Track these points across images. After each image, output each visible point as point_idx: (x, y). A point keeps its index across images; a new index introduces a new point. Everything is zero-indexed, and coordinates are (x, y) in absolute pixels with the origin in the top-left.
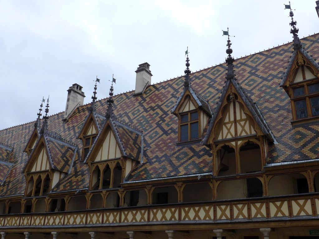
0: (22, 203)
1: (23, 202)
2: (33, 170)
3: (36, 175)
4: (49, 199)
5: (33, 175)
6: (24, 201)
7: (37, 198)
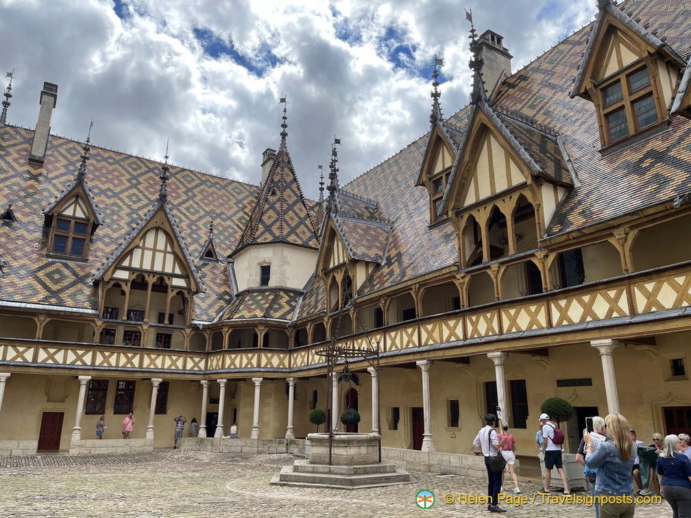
0: (460, 283)
1: (462, 281)
2: (470, 200)
3: (482, 209)
4: (546, 256)
5: (474, 213)
6: (462, 278)
7: (502, 263)
